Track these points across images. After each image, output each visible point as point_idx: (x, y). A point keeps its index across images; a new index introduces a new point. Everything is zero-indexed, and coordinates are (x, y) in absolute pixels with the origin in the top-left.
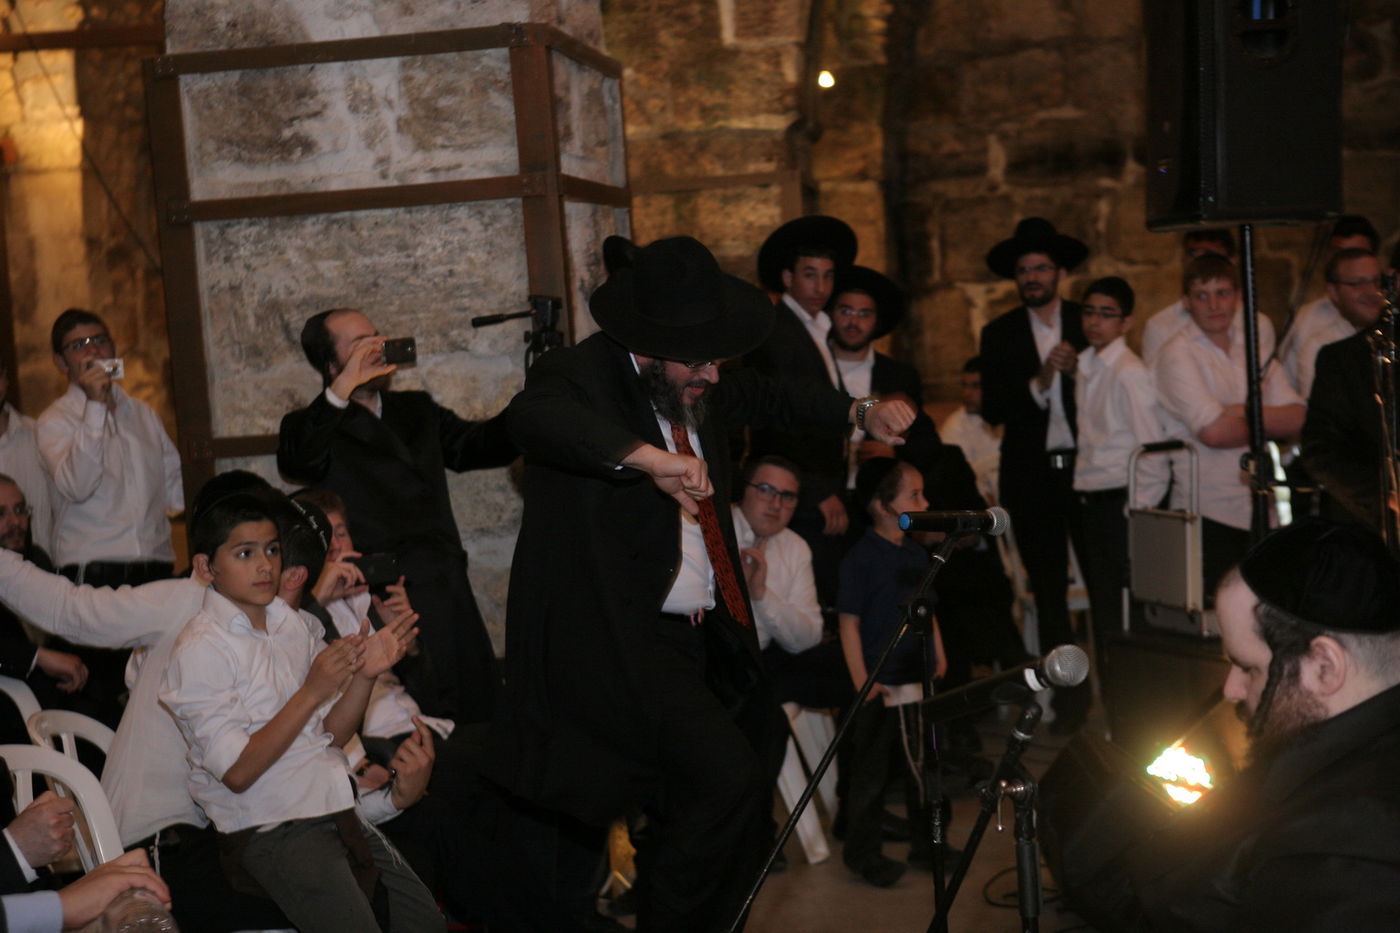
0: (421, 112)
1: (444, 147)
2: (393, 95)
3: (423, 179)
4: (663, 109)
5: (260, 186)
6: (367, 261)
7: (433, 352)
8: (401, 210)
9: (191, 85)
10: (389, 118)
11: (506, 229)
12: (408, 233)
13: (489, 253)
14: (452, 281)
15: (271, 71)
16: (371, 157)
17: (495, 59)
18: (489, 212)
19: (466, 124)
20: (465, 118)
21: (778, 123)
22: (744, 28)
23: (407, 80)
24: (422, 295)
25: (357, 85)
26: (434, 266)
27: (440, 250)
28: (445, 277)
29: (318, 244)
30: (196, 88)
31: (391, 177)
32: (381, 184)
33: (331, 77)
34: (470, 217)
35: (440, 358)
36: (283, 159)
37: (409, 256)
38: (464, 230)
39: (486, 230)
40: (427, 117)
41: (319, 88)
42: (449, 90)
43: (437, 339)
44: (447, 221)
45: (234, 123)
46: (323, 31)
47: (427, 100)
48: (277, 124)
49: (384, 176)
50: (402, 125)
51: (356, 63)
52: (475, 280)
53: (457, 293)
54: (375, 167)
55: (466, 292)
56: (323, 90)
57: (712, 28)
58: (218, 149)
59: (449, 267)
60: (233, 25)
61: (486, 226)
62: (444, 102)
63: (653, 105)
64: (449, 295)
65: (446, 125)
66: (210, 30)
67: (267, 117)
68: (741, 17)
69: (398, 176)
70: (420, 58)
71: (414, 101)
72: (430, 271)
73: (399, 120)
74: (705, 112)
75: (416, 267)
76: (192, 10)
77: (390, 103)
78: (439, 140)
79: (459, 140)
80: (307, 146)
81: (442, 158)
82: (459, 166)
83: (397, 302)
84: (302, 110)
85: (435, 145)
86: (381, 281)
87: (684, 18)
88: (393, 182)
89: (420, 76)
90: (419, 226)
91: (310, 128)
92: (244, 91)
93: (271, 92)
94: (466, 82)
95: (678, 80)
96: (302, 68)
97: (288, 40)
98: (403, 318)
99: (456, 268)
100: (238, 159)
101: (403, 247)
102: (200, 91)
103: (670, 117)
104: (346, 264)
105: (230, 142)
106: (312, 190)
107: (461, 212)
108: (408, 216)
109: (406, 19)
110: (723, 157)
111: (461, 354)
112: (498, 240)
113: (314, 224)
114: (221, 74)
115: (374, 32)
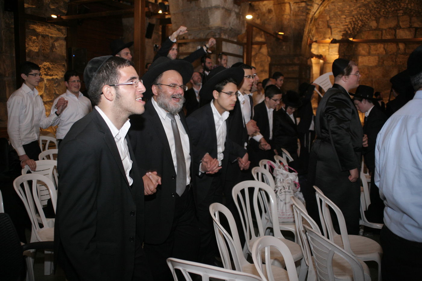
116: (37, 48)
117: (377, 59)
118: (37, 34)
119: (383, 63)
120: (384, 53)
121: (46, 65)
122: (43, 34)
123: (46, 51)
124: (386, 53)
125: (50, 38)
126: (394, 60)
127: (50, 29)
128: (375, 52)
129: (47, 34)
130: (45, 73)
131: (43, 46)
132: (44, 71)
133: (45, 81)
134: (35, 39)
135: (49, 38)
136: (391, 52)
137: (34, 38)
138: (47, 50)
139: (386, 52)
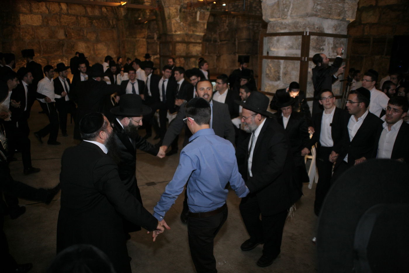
3: (333, 57)
4: (187, 30)
9: (312, 37)
21: (202, 34)
22: (200, 19)
41: (325, 41)
46: (326, 31)
48: (320, 46)
51: (329, 37)
57: (196, 18)
63: (185, 29)
68: (200, 16)
73: (332, 47)
74: (193, 31)
77: (331, 44)
80: (323, 50)
87: (192, 15)
89: (335, 40)
94: (339, 42)
95: (189, 25)
96: (325, 37)
103: (187, 31)
110: (194, 39)
117: (41, 18)
119: (48, 23)
120: (47, 11)
124: (50, 12)
126: (59, 20)
136: (54, 11)
139: (48, 10)
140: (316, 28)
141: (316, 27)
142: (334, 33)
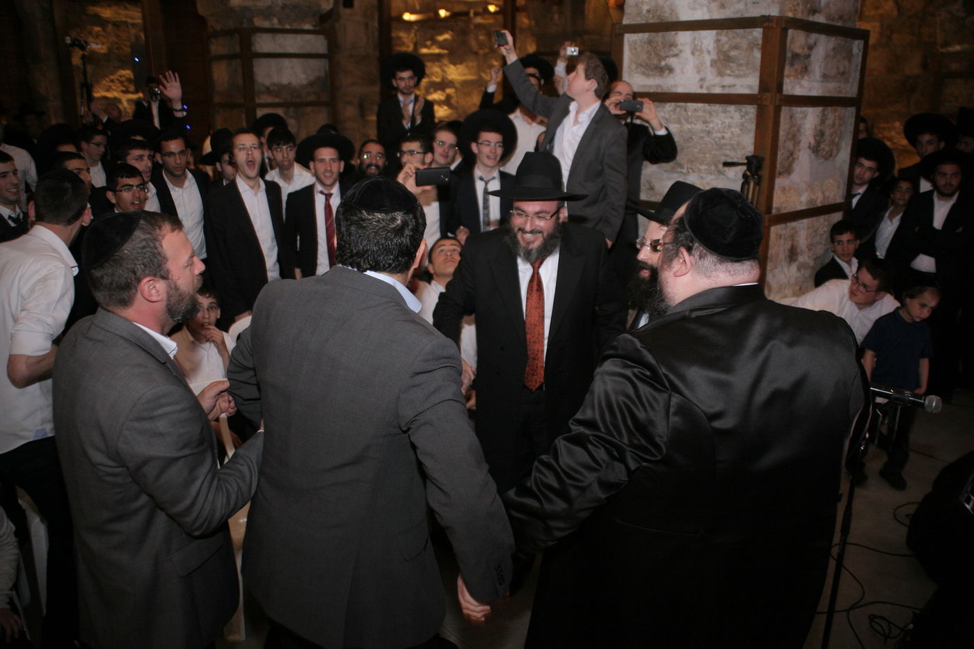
0: (722, 57)
1: (730, 75)
2: (711, 48)
3: (717, 91)
5: (650, 86)
6: (689, 126)
7: (711, 174)
8: (706, 105)
9: (629, 38)
10: (708, 59)
11: (751, 119)
12: (708, 115)
13: (741, 130)
14: (723, 141)
15: (660, 34)
16: (698, 77)
17: (757, 33)
18: (744, 110)
19: (741, 65)
20: (742, 62)
23: (718, 41)
24: (709, 146)
25: (696, 42)
26: (716, 133)
27: (720, 126)
28: (719, 138)
29: (670, 116)
30: (631, 39)
31: (705, 88)
32: (699, 91)
33: (684, 37)
34: (736, 111)
35: (713, 177)
36: (660, 75)
37: (707, 127)
38: (732, 117)
39: (742, 118)
40: (724, 60)
41: (679, 43)
42: (736, 47)
43: (713, 168)
44: (725, 112)
45: (644, 57)
46: (685, 15)
47: (725, 52)
48: (661, 58)
49: (701, 87)
50: (713, 63)
51: (697, 32)
52: (733, 142)
53: (724, 147)
54: (698, 82)
55: (728, 148)
56: (681, 44)
58: (636, 69)
59: (723, 134)
60: (648, 11)
61: (742, 117)
62: (733, 53)
64: (720, 147)
65: (732, 65)
66: (639, 14)
67: (657, 55)
69: (708, 88)
70: (725, 31)
71: (720, 51)
72: (715, 135)
73: (712, 60)
75: (709, 132)
76: (634, 4)
77: (709, 52)
78: (728, 72)
79: (737, 72)
80: (671, 70)
81: (728, 81)
82: (734, 85)
83: (699, 148)
84: (671, 53)
85: (726, 74)
86: (693, 137)
88: (704, 91)
89: (724, 39)
90: (713, 113)
91: (673, 62)
92: (650, 42)
93: (660, 44)
94: (744, 44)
96: (673, 33)
97: (670, 20)
98: (700, 155)
99: (726, 135)
100: (644, 74)
101: (705, 122)
102: (633, 41)
104: (681, 127)
105: (641, 65)
106: (670, 91)
107: (732, 108)
108: (709, 108)
109: (723, 11)
111: (722, 176)
112: (746, 124)
113: (670, 107)
114: (642, 34)
115: (707, 17)
116: (105, 47)
118: (103, 23)
119: (890, 37)
120: (895, 13)
121: (124, 76)
122: (114, 20)
123: (123, 50)
124: (900, 13)
125: (130, 26)
126: (917, 32)
127: (128, 10)
128: (873, 13)
129: (124, 19)
130: (124, 89)
131: (116, 43)
132: (119, 85)
133: (125, 104)
134: (99, 31)
135: (128, 27)
137: (97, 29)
138: (124, 48)
139: (899, 10)
140: (644, 12)
141: (645, 8)
142: (717, 15)
